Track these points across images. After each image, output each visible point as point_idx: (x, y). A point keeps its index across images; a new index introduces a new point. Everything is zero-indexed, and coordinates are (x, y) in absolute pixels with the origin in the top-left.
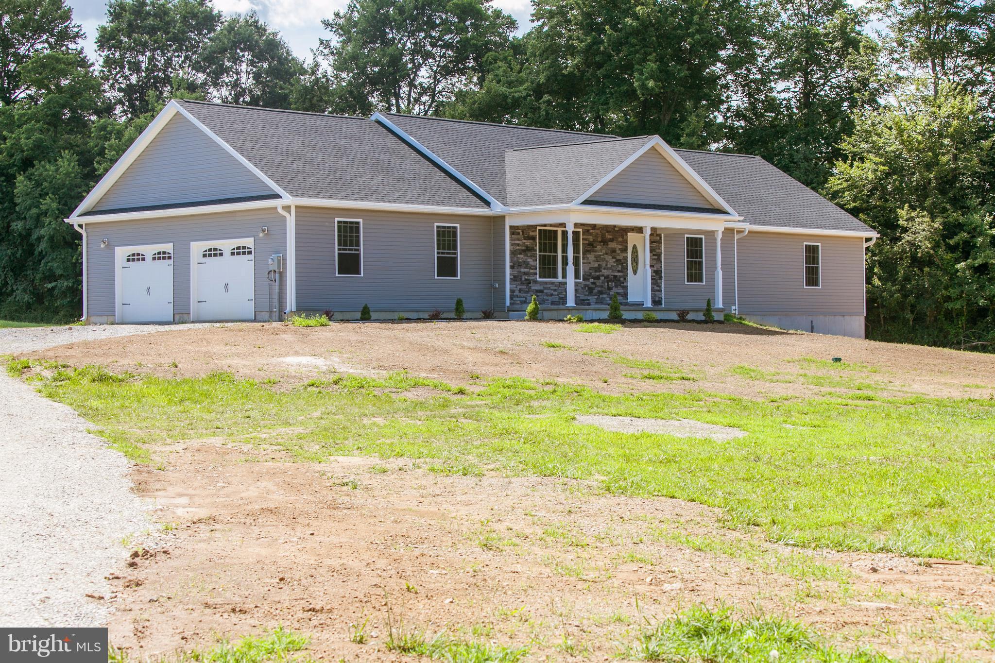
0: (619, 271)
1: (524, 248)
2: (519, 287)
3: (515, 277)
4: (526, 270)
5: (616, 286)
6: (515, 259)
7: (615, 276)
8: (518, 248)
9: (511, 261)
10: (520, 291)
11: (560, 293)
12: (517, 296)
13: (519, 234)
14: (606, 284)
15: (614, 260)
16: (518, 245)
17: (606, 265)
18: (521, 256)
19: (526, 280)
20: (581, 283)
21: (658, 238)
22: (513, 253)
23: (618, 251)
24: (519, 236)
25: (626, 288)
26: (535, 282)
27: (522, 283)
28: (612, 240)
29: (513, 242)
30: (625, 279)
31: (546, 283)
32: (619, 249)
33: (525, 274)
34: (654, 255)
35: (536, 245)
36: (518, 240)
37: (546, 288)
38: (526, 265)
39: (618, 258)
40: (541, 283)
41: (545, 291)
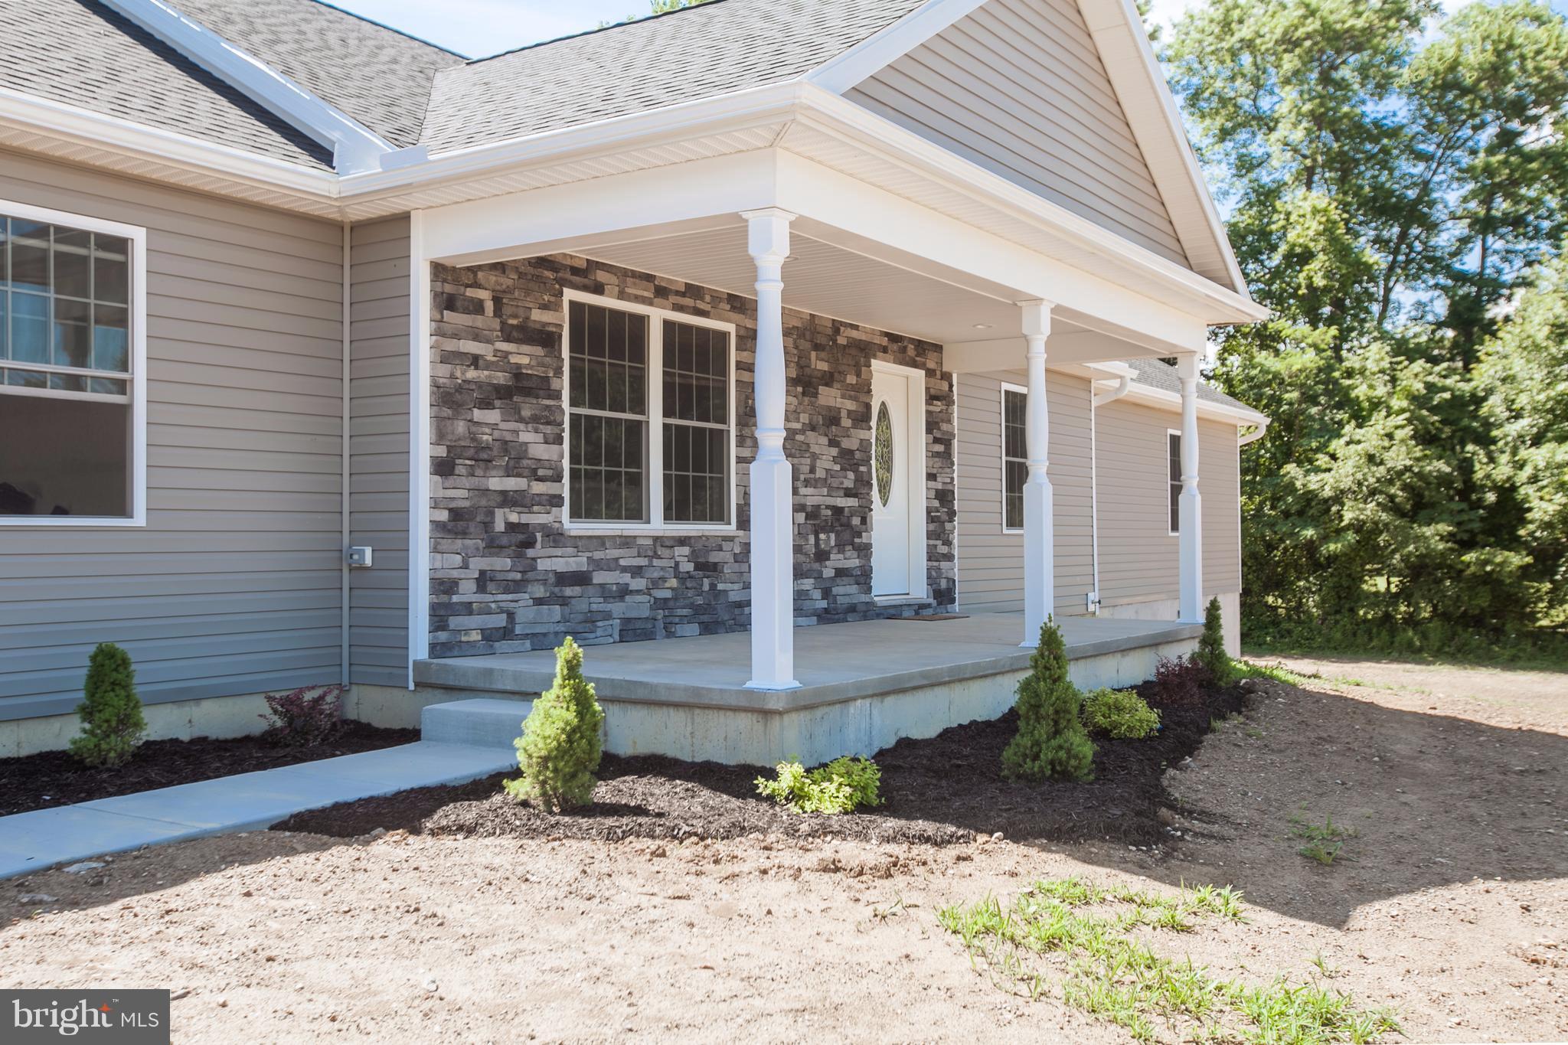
0: (848, 493)
1: (501, 378)
2: (478, 564)
3: (456, 514)
4: (512, 484)
5: (840, 547)
6: (461, 427)
7: (838, 511)
8: (471, 374)
9: (440, 435)
10: (483, 581)
11: (656, 583)
12: (468, 609)
13: (478, 307)
14: (812, 539)
15: (834, 451)
16: (475, 361)
17: (812, 470)
18: (493, 416)
19: (511, 527)
20: (730, 539)
21: (945, 386)
22: (448, 399)
23: (846, 422)
24: (478, 321)
25: (865, 551)
26: (555, 537)
27: (493, 546)
28: (828, 379)
29: (451, 345)
30: (864, 521)
31: (601, 541)
32: (849, 412)
33: (508, 499)
34: (936, 440)
35: (559, 372)
36: (476, 337)
37: (599, 565)
38: (516, 460)
39: (846, 444)
40: (579, 543)
41: (598, 578)
